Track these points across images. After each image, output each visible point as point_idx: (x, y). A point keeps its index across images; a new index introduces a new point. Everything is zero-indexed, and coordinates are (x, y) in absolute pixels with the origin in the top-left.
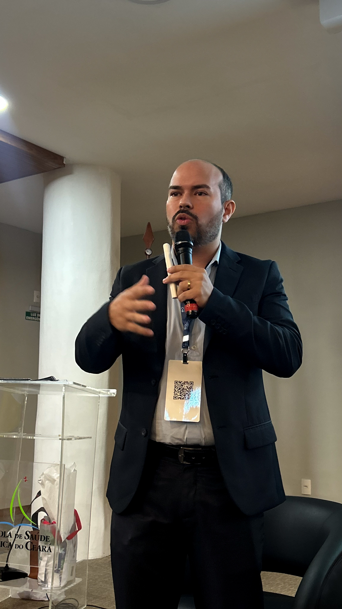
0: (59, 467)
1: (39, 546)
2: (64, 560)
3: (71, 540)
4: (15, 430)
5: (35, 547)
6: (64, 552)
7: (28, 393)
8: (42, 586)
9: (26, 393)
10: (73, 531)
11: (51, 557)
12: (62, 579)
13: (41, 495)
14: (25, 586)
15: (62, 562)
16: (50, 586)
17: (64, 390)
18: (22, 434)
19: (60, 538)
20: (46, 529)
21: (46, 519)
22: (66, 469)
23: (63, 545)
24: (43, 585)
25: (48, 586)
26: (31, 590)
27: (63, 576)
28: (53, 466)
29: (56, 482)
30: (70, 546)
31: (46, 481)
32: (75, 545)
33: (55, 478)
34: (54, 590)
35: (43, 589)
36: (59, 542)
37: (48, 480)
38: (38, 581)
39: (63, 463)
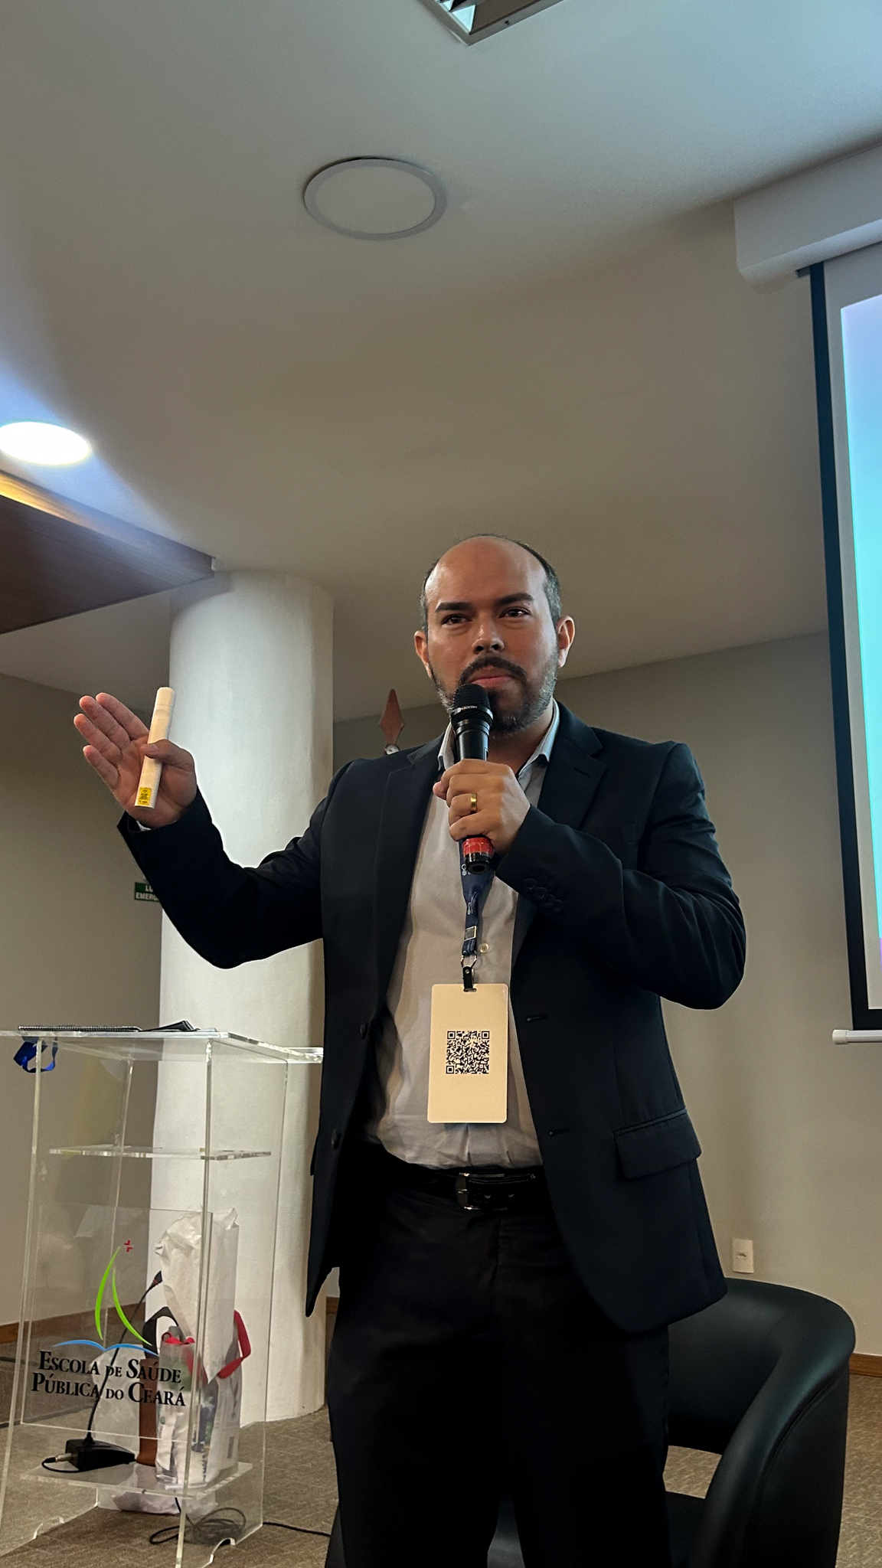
0: (199, 1219)
1: (159, 1393)
2: (213, 1423)
3: (228, 1379)
4: (108, 1140)
5: (149, 1393)
6: (213, 1406)
7: (134, 1057)
8: (166, 1481)
9: (130, 1059)
10: (233, 1360)
11: (184, 1416)
12: (208, 1464)
13: (161, 1281)
14: (129, 1481)
15: (208, 1427)
16: (181, 1482)
17: (208, 1051)
18: (122, 1148)
19: (202, 1374)
20: (172, 1355)
21: (172, 1334)
22: (216, 1223)
23: (210, 1390)
24: (166, 1478)
25: (177, 1482)
26: (142, 1490)
27: (210, 1460)
28: (188, 1217)
29: (193, 1252)
30: (224, 1390)
31: (173, 1249)
32: (236, 1391)
33: (192, 1242)
34: (191, 1489)
35: (167, 1487)
36: (201, 1383)
37: (177, 1247)
38: (156, 1471)
39: (209, 1210)
